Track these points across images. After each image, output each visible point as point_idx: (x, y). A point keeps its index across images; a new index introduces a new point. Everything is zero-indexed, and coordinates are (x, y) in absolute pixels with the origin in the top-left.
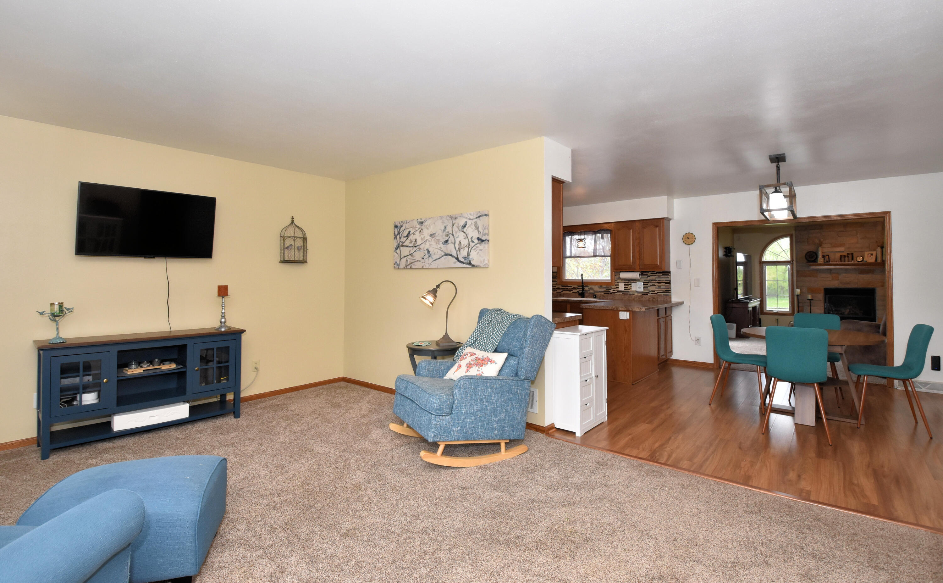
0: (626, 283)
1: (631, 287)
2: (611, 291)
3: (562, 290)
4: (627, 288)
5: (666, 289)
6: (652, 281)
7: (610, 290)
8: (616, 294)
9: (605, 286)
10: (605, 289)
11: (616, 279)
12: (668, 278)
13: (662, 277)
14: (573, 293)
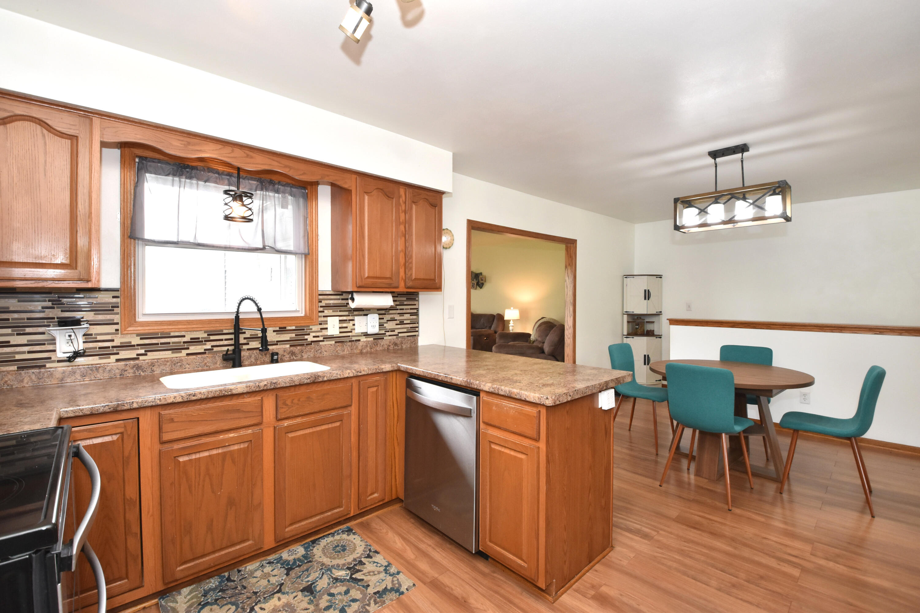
0: (345, 318)
1: (354, 325)
2: (310, 338)
3: (142, 351)
4: (347, 327)
5: (411, 325)
6: (391, 312)
7: (306, 337)
8: (321, 343)
9: (294, 328)
10: (293, 335)
11: (321, 309)
12: (415, 305)
13: (405, 303)
14: (188, 354)
